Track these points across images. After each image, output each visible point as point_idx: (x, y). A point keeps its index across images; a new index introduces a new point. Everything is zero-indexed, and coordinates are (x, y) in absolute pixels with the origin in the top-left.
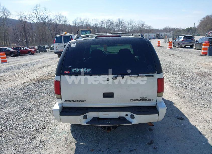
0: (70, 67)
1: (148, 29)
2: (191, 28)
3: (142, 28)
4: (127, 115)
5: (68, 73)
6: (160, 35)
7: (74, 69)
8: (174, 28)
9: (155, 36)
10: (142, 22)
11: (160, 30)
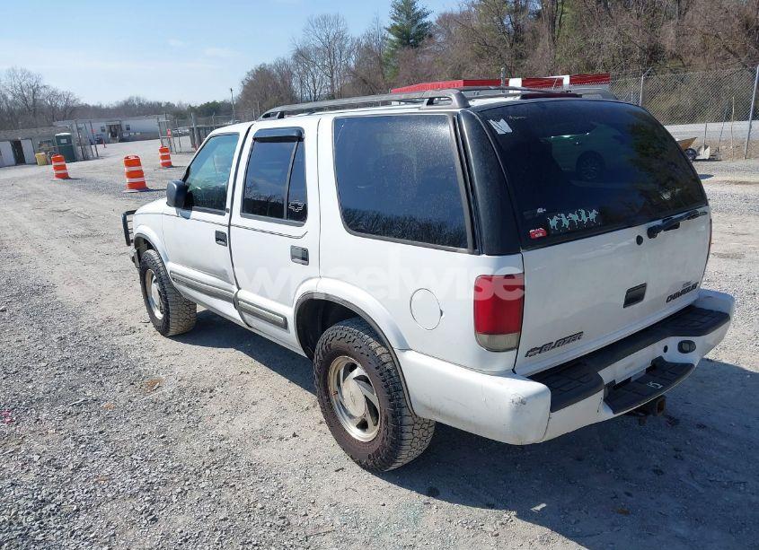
0: (540, 211)
1: (61, 104)
2: (214, 103)
3: (35, 100)
4: (666, 349)
5: (541, 235)
6: (124, 128)
7: (556, 218)
8: (160, 104)
9: (103, 131)
10: (29, 75)
11: (108, 109)
